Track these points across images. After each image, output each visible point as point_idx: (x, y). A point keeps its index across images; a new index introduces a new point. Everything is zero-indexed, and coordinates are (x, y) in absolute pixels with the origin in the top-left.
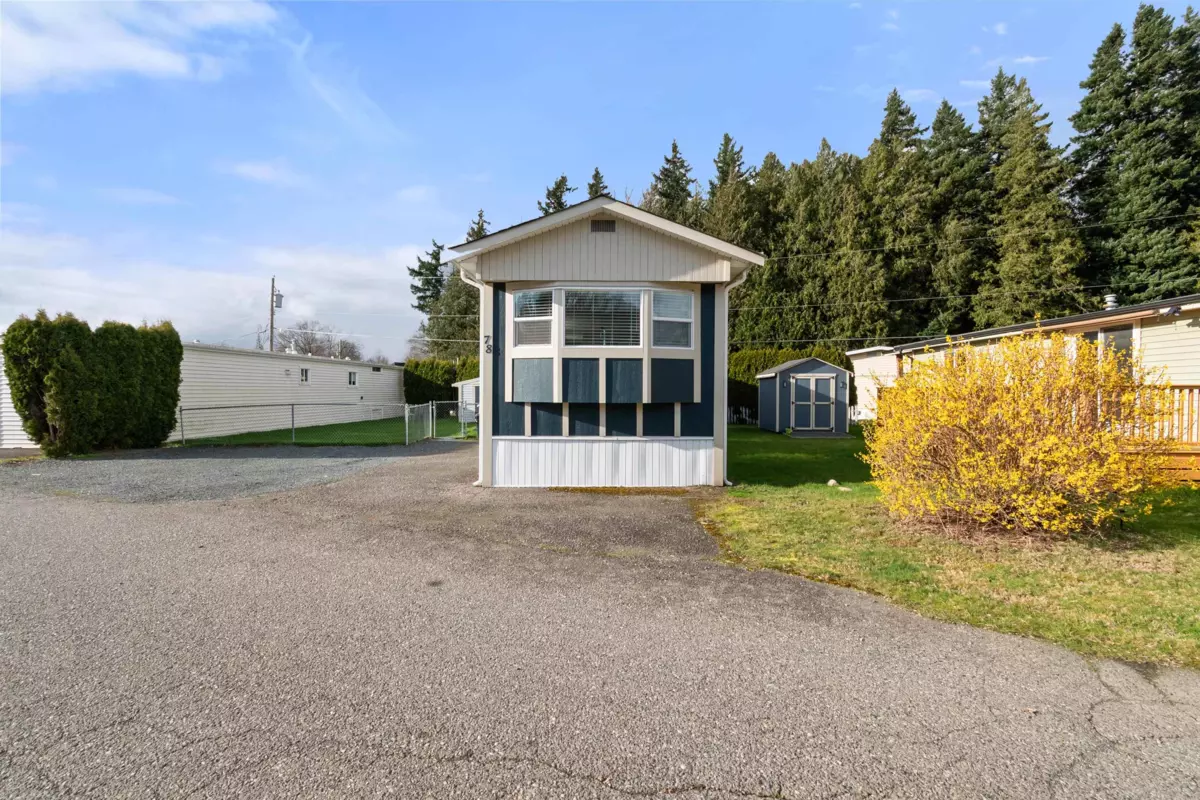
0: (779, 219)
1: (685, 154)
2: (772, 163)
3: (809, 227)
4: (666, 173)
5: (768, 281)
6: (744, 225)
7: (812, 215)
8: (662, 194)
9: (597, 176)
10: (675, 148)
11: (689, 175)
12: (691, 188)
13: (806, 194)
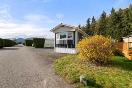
0: (121, 18)
1: (105, 12)
2: (120, 10)
3: (127, 18)
4: (102, 15)
5: (118, 27)
6: (114, 20)
7: (127, 16)
8: (102, 18)
9: (93, 17)
10: (104, 11)
11: (106, 14)
12: (106, 16)
13: (126, 13)
